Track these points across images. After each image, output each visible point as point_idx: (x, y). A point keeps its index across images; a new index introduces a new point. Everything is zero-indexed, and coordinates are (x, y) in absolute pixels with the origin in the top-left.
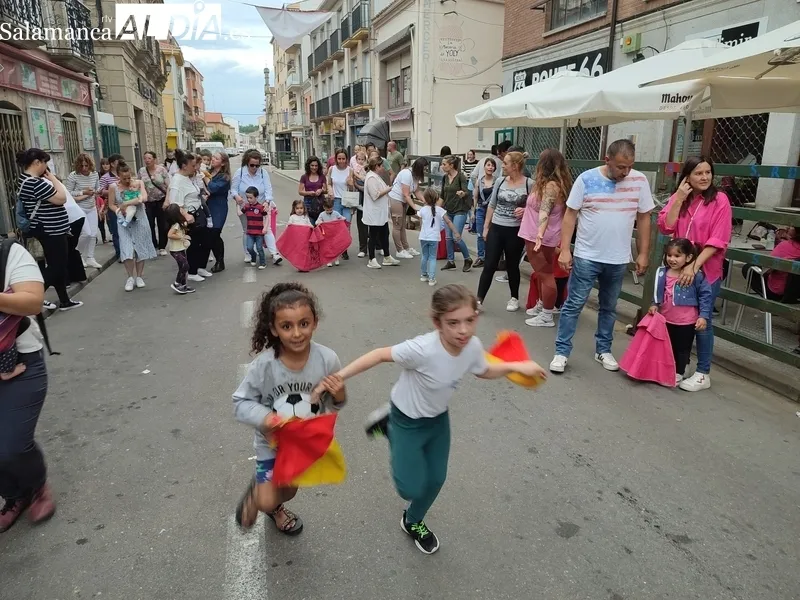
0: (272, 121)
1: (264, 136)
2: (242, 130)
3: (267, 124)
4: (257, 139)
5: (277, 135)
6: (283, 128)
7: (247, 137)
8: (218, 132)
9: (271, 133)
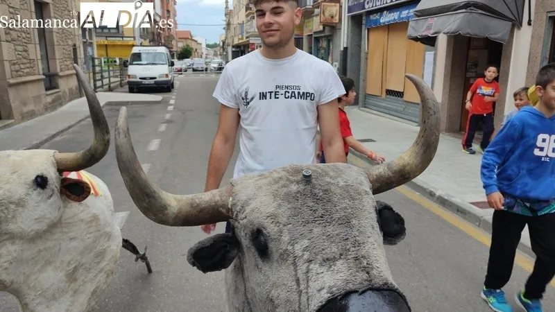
0: (229, 36)
1: (224, 50)
2: (208, 46)
3: (226, 38)
4: (218, 53)
5: (233, 47)
6: (239, 39)
7: (211, 51)
8: (188, 45)
9: (228, 45)
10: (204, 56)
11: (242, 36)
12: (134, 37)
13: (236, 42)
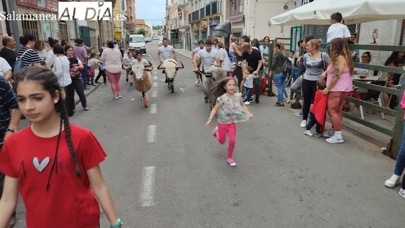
0: (169, 24)
1: (165, 31)
2: (154, 28)
3: (167, 25)
4: (162, 33)
5: (171, 31)
6: (175, 27)
7: (156, 32)
8: (142, 29)
9: (168, 29)
10: (152, 36)
11: (176, 25)
12: (121, 28)
13: (173, 28)
